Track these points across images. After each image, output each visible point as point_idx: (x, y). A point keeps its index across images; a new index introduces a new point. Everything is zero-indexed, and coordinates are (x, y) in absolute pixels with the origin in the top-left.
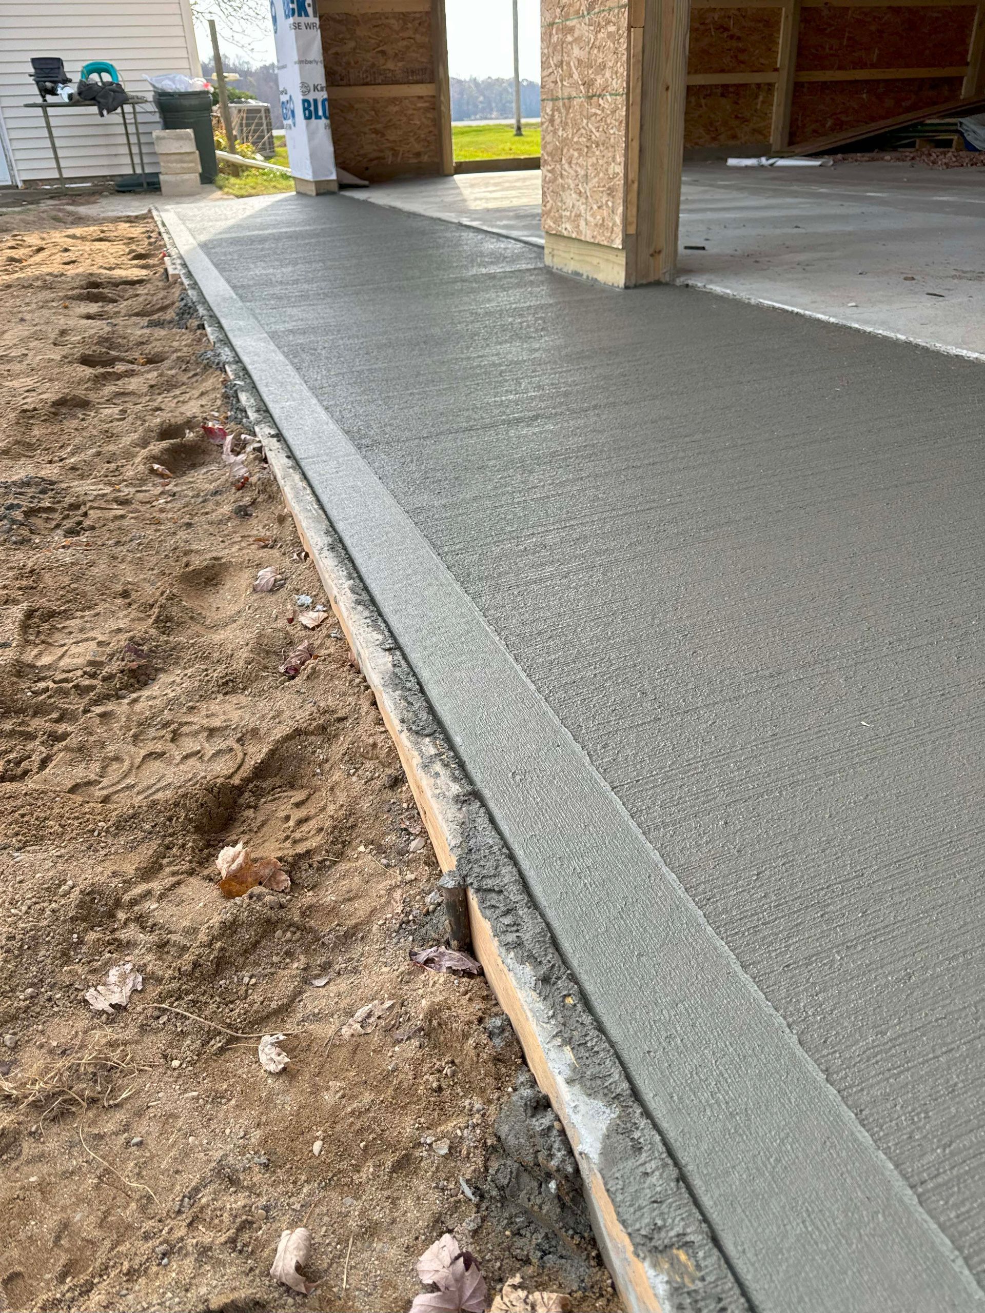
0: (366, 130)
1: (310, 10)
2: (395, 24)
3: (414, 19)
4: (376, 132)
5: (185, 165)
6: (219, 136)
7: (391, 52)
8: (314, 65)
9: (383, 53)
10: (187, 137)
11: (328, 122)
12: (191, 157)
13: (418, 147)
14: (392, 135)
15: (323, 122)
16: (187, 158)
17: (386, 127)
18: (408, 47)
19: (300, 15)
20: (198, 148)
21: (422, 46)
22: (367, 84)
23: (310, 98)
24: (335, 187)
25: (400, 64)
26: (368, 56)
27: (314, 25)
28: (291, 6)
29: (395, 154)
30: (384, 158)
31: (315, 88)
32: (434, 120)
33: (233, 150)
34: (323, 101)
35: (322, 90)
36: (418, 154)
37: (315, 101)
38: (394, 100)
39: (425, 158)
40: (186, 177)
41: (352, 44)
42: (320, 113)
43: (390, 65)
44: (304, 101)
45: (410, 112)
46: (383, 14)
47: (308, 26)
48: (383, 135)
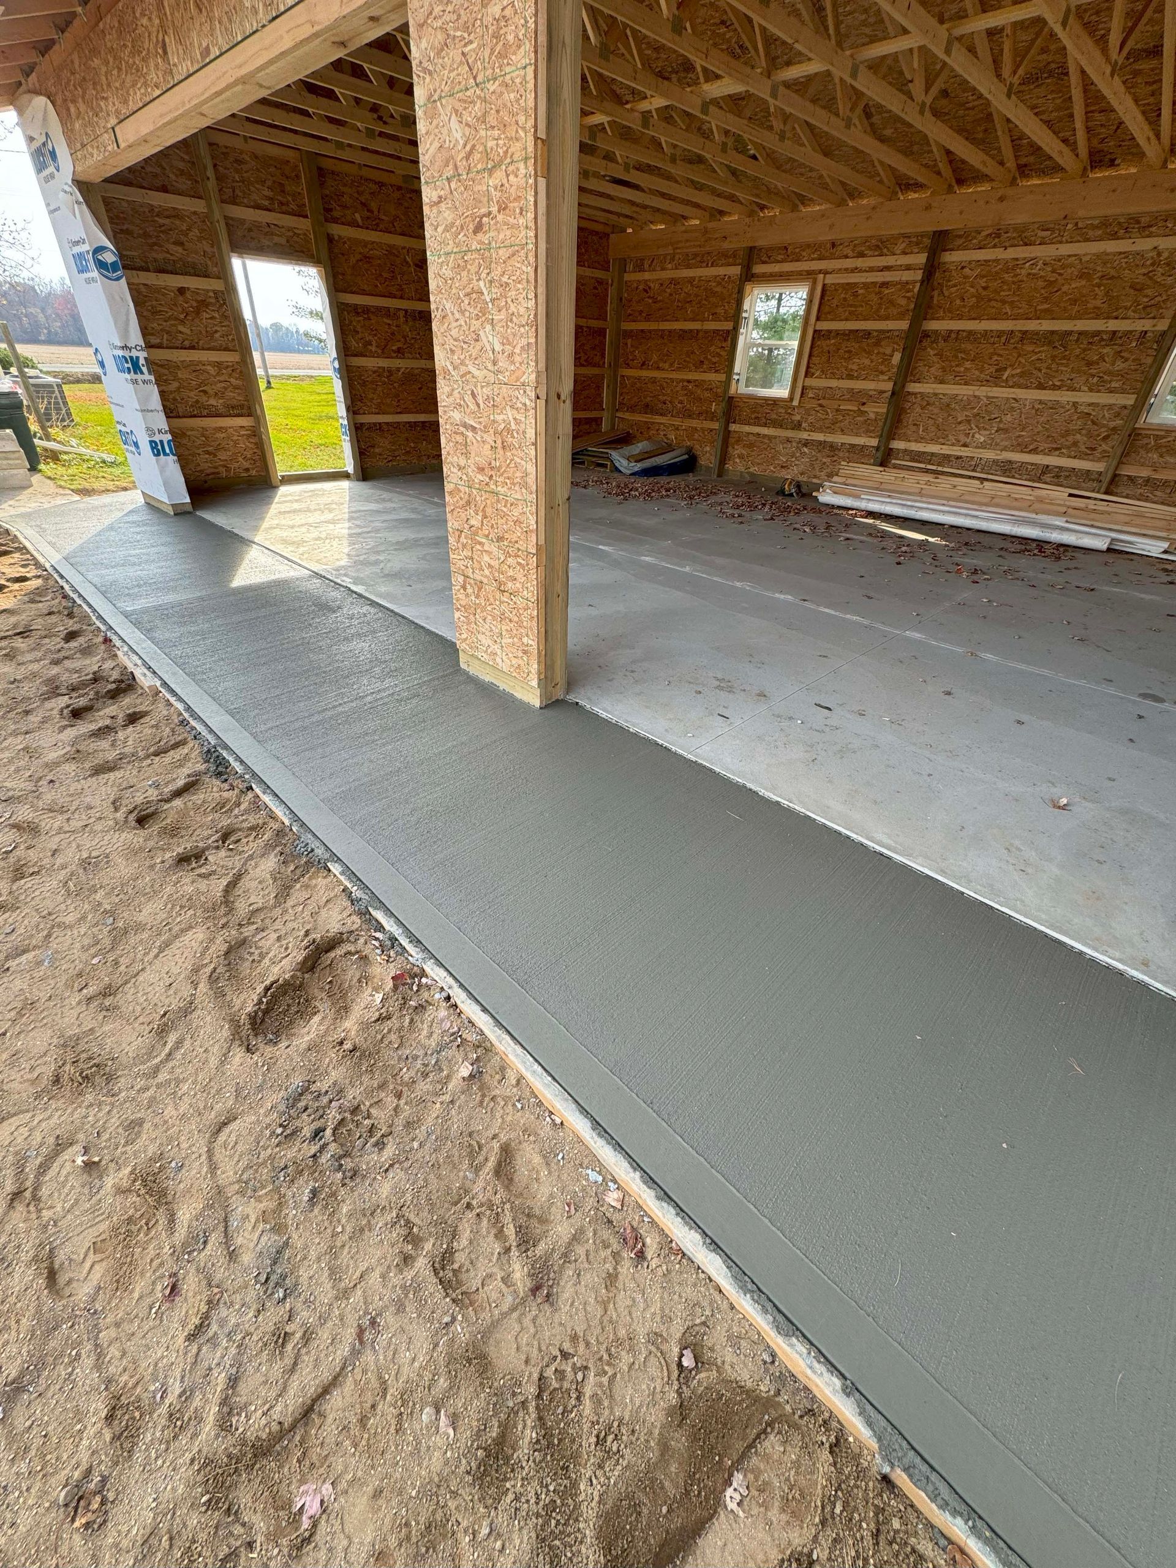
0: (200, 451)
1: (145, 369)
2: (212, 371)
3: (227, 367)
4: (208, 453)
5: (11, 462)
6: (34, 427)
7: (211, 392)
8: (155, 413)
9: (205, 392)
10: (9, 438)
11: (175, 458)
12: (17, 455)
13: (246, 465)
14: (223, 455)
15: (172, 458)
16: (12, 456)
17: (217, 449)
18: (226, 388)
19: (135, 373)
20: (21, 446)
21: (236, 388)
22: (195, 416)
23: (157, 438)
24: (190, 508)
25: (221, 401)
26: (192, 394)
27: (150, 381)
28: (126, 365)
29: (228, 469)
30: (218, 473)
31: (160, 431)
32: (256, 444)
33: (48, 437)
34: (169, 442)
35: (166, 432)
36: (247, 470)
37: (161, 442)
38: (220, 429)
39: (254, 473)
40: (15, 472)
41: (175, 385)
42: (168, 451)
43: (212, 402)
44: (151, 442)
45: (235, 438)
46: (200, 362)
47: (144, 382)
48: (215, 456)
